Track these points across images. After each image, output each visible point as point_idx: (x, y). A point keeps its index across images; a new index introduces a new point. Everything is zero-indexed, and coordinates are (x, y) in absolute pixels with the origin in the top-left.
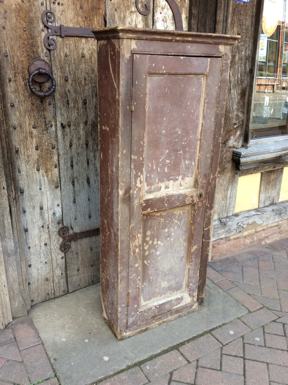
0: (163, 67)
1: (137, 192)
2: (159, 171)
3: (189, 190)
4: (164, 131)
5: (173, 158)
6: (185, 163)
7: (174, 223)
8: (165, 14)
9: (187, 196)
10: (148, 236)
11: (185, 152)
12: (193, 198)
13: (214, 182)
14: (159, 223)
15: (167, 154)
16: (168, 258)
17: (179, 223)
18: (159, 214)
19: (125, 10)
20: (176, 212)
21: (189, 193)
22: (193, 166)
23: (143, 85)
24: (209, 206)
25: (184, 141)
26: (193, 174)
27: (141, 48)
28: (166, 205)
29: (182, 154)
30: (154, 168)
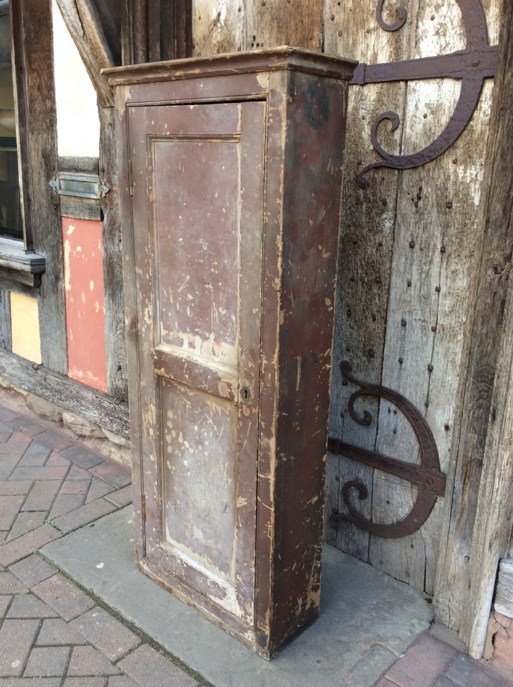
0: (166, 126)
1: (146, 330)
2: (178, 309)
3: (226, 369)
4: (181, 239)
5: (197, 293)
6: (219, 313)
7: (208, 422)
8: (443, 18)
9: (219, 379)
10: (170, 420)
11: (217, 289)
12: (231, 390)
13: (270, 375)
14: (185, 406)
15: (188, 282)
16: (202, 487)
17: (216, 429)
18: (183, 389)
19: (357, 29)
20: (209, 402)
21: (222, 373)
22: (233, 324)
23: (142, 155)
24: (263, 427)
25: (214, 267)
26: (234, 339)
27: (136, 97)
28: (187, 376)
29: (212, 291)
30: (172, 301)
